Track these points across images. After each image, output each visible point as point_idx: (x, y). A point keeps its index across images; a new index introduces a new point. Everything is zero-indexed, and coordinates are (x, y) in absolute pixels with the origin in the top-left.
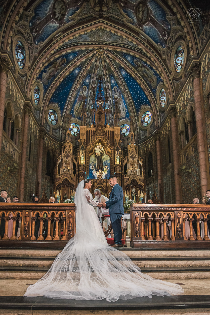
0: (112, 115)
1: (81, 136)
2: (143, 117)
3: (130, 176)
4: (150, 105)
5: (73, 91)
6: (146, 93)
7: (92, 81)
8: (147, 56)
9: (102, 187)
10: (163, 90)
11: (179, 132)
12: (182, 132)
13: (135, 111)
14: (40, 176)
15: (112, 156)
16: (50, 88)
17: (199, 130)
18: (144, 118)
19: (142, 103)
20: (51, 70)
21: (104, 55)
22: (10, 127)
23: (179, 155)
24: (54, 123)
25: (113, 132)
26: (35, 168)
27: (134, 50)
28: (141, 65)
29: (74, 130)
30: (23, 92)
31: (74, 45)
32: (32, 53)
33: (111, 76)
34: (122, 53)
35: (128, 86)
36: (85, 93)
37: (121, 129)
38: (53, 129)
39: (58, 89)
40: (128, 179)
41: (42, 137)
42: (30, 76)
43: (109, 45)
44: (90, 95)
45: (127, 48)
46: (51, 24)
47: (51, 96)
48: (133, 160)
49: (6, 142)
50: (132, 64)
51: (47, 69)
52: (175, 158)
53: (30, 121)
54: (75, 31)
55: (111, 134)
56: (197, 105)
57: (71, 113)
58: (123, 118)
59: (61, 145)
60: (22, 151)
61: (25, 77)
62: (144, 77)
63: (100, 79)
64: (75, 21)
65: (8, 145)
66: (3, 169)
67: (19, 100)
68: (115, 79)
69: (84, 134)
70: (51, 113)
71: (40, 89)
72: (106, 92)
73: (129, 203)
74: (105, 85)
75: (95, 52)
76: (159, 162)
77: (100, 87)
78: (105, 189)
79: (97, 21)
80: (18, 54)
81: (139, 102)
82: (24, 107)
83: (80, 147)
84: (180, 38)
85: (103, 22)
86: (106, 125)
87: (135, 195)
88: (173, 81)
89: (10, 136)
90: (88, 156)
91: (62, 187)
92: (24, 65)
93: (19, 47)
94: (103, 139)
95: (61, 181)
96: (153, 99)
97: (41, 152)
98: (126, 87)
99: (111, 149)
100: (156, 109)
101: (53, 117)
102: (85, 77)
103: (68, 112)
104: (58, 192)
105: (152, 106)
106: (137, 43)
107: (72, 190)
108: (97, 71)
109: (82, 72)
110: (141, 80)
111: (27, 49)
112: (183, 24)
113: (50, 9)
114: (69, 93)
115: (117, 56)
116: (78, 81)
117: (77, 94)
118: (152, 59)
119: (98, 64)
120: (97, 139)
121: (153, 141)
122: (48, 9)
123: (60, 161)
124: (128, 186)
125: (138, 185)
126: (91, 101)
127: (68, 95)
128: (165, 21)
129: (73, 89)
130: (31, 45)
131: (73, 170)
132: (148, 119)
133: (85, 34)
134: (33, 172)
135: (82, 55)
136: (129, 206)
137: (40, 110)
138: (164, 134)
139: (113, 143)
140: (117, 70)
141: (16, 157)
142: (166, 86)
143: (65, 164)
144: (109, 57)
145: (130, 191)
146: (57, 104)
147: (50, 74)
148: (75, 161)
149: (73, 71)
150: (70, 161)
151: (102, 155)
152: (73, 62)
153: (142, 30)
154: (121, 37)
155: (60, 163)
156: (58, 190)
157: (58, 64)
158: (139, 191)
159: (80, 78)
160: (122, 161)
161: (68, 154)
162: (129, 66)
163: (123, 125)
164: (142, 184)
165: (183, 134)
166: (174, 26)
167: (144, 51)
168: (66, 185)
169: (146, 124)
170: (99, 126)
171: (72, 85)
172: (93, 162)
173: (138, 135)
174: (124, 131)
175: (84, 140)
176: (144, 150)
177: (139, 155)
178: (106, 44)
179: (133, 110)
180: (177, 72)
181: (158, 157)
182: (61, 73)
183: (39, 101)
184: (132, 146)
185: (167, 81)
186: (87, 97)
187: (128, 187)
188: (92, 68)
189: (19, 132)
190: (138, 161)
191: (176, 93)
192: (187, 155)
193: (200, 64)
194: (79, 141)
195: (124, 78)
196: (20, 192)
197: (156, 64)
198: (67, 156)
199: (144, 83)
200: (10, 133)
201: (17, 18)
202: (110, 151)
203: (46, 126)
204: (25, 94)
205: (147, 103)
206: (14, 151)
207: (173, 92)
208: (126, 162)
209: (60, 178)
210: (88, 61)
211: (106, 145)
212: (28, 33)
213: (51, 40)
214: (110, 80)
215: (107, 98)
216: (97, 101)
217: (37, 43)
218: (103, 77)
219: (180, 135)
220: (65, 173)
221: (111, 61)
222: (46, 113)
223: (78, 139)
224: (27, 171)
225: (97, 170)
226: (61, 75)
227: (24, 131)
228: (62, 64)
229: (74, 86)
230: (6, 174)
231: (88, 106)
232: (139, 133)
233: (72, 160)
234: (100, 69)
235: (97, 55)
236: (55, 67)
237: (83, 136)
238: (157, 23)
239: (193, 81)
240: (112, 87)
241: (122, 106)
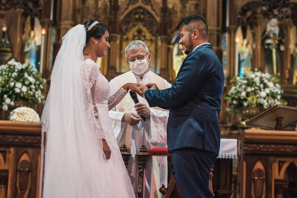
9: (149, 13)
73: (250, 83)
78: (158, 19)
87: (278, 46)
107: (29, 19)
124: (249, 9)
125: (289, 5)
136: (248, 94)
145: (259, 31)
187: (249, 13)
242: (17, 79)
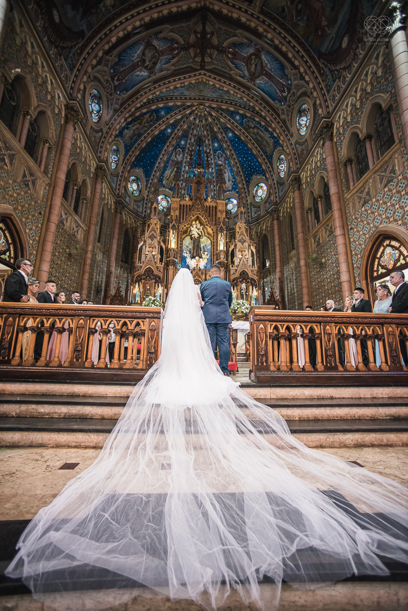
0: (214, 186)
1: (172, 211)
2: (255, 189)
3: (238, 266)
4: (264, 175)
5: (163, 155)
6: (259, 160)
7: (189, 144)
8: (261, 116)
10: (282, 156)
11: (306, 210)
12: (310, 209)
13: (244, 182)
14: (113, 264)
15: (214, 239)
16: (133, 149)
17: (335, 206)
18: (257, 191)
19: (254, 172)
20: (135, 127)
21: (206, 113)
22: (74, 195)
23: (306, 240)
24: (136, 194)
25: (216, 207)
26: (107, 253)
27: (244, 108)
28: (253, 126)
29: (163, 203)
30: (96, 152)
31: (167, 99)
32: (112, 105)
33: (215, 138)
34: (229, 110)
35: (235, 151)
36: (180, 158)
37: (227, 204)
38: (135, 201)
39: (143, 151)
40: (236, 270)
41: (119, 211)
42: (107, 133)
43: (213, 100)
44: (185, 160)
45: (236, 105)
46: (138, 73)
47: (134, 159)
48: (242, 244)
49: (66, 214)
50: (241, 124)
51: (130, 126)
52: (301, 243)
53: (103, 188)
54: (169, 82)
55: (213, 210)
56: (331, 174)
57: (159, 181)
58: (229, 191)
59: (144, 224)
60: (89, 228)
61: (100, 133)
62: (257, 141)
63: (200, 141)
64: (169, 72)
65: (69, 219)
66: (59, 252)
67: (90, 161)
68: (219, 141)
69: (177, 208)
70: (134, 180)
71: (120, 150)
72: (208, 157)
74: (205, 148)
75: (194, 108)
76: (277, 248)
77: (199, 151)
79: (197, 73)
80: (93, 105)
81: (251, 171)
82: (95, 170)
83: (171, 226)
84: (304, 94)
85: (205, 74)
86: (207, 198)
87: (246, 293)
88: (295, 145)
89: (73, 207)
90: (181, 238)
91: (144, 279)
92: (100, 118)
93: (94, 97)
94: (203, 216)
95: (142, 271)
96: (269, 167)
97: (117, 230)
98: (233, 152)
99: (212, 230)
100: (273, 180)
101: (135, 186)
102: (181, 138)
103: (156, 181)
104: (137, 286)
105: (267, 176)
106: (248, 100)
107: (157, 284)
108: (195, 131)
109: (176, 131)
110: (253, 144)
111: (104, 99)
112: (307, 78)
113: (138, 55)
114: (158, 157)
115: (221, 114)
116: (170, 142)
117: (169, 159)
118: (268, 119)
119: (197, 122)
120: (193, 216)
121: (268, 220)
122: (136, 55)
123: (142, 243)
124: (235, 280)
125: (249, 279)
126: (187, 168)
127: (157, 160)
128: (285, 76)
129: (163, 152)
130: (111, 95)
131: (159, 256)
132: (262, 192)
133: (181, 87)
134: (103, 257)
135: (177, 111)
137: (118, 176)
138: (283, 212)
139: (215, 222)
140: (221, 130)
141: (80, 236)
142: (286, 152)
143: (149, 247)
144: (211, 115)
145: (239, 288)
146: (141, 170)
147: (134, 132)
148: (162, 244)
149: (166, 129)
150: (156, 245)
151: (200, 237)
152: (164, 119)
153: (255, 85)
154: (228, 92)
155: (142, 246)
156: (137, 283)
157: (145, 120)
158: (251, 287)
159: (173, 138)
160: (227, 245)
161: (153, 235)
162: (237, 126)
163: (229, 199)
164: (256, 278)
165: (311, 213)
166: (296, 82)
167: (257, 109)
168: (148, 276)
169: (260, 198)
170: (198, 199)
171: (163, 147)
172: (187, 247)
173: (249, 213)
174: (230, 207)
175: (177, 216)
176: (257, 233)
177: (251, 238)
178: (208, 100)
179: (242, 180)
180: (300, 134)
181: (277, 242)
182: (149, 131)
183: (117, 165)
184: (241, 227)
185: (287, 146)
186: (181, 162)
188: (189, 127)
189: (86, 203)
190: (249, 246)
191: (299, 161)
192: (317, 239)
193: (333, 124)
194: (169, 217)
195: (231, 141)
196: (82, 285)
197: (273, 125)
198: (152, 237)
199: (256, 148)
200: (73, 204)
201: (94, 62)
202: (211, 232)
203: (126, 197)
204: (99, 154)
205: (261, 173)
206: (77, 227)
207: (296, 159)
208: (232, 247)
209: (141, 267)
210: (185, 119)
211: (205, 224)
212: (107, 81)
213: (138, 91)
214: (213, 143)
215: (209, 164)
216: (195, 167)
217: (118, 93)
218: (204, 139)
219: (307, 213)
220: (149, 260)
221: (214, 120)
222: (127, 180)
223: (168, 215)
224: (94, 255)
225: (193, 257)
226: (148, 134)
227: (93, 201)
228: (151, 121)
229: (165, 148)
230: (63, 259)
231: (183, 173)
232: (249, 210)
233: (159, 242)
234: (200, 128)
235: (196, 112)
236: (140, 124)
237: (174, 211)
238: (274, 77)
239: (323, 144)
240: (215, 151)
241: (227, 175)
242: (152, 303)
